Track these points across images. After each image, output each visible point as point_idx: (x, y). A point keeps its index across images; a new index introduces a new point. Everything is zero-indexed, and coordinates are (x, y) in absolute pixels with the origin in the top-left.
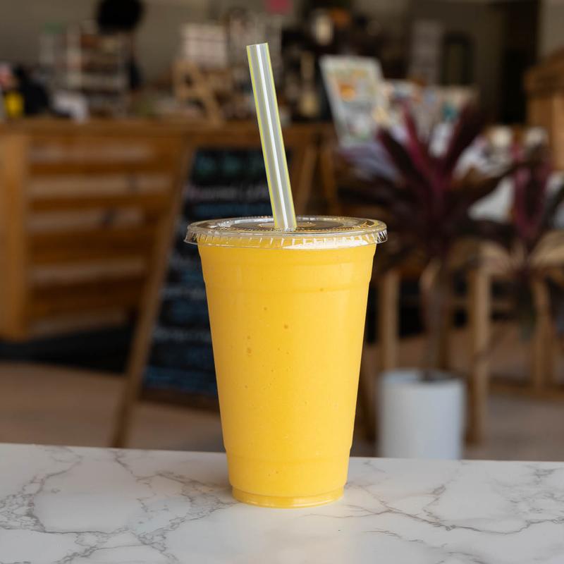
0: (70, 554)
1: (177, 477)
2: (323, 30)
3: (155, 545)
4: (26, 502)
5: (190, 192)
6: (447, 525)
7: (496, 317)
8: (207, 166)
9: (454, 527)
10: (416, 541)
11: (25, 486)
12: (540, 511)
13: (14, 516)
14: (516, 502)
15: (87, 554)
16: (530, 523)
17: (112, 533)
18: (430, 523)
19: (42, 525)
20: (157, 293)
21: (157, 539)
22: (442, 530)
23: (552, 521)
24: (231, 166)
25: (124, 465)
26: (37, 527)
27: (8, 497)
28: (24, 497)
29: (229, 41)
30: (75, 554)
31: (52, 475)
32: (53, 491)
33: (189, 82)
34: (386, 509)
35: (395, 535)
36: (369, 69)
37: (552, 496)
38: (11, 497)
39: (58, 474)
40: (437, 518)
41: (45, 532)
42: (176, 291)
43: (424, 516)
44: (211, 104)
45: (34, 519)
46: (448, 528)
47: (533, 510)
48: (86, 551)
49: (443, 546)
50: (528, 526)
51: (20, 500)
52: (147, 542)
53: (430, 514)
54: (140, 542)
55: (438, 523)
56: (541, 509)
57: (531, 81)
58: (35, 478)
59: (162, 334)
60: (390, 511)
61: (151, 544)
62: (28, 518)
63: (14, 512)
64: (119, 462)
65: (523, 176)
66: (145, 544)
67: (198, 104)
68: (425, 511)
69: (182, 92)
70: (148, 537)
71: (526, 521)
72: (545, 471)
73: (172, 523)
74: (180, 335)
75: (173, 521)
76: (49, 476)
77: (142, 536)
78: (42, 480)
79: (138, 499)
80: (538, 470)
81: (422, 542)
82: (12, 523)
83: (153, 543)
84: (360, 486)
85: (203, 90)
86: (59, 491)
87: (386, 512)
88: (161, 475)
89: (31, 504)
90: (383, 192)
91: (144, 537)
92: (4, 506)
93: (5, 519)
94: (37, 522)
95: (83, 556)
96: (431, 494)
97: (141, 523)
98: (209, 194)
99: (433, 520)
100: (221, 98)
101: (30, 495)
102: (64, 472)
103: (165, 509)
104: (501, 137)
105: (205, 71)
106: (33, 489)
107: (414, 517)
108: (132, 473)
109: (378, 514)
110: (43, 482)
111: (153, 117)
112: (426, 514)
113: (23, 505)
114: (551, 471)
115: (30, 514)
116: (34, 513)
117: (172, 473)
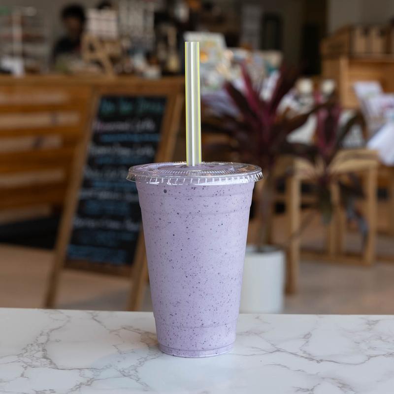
0: (79, 383)
1: (135, 330)
2: (182, 12)
3: (132, 377)
4: (41, 349)
5: (97, 126)
6: (317, 359)
7: (304, 207)
8: (109, 108)
9: (321, 360)
10: (300, 370)
11: (37, 337)
12: (374, 348)
13: (35, 358)
14: (359, 343)
15: (89, 383)
16: (370, 357)
17: (102, 369)
18: (306, 358)
19: (55, 364)
20: (75, 194)
21: (132, 372)
22: (314, 363)
23: (384, 355)
24: (125, 108)
25: (99, 322)
26: (53, 366)
27: (28, 345)
28: (38, 345)
29: (118, 20)
30: (81, 384)
31: (53, 330)
32: (57, 341)
33: (92, 48)
34: (276, 349)
35: (285, 367)
36: (217, 40)
37: (380, 338)
38: (30, 346)
39: (57, 329)
40: (309, 355)
41: (58, 369)
42: (89, 193)
43: (301, 353)
44: (107, 63)
45: (49, 360)
46: (318, 362)
47: (370, 348)
48: (88, 381)
49: (317, 374)
50: (369, 359)
51: (36, 347)
52: (125, 374)
53: (305, 352)
54: (122, 375)
55: (310, 358)
56: (376, 348)
57: (325, 48)
58: (43, 332)
59: (79, 223)
60: (278, 350)
61: (129, 376)
62: (45, 360)
63: (35, 355)
64: (95, 320)
65: (323, 114)
66: (125, 376)
67: (98, 63)
68: (301, 350)
69: (87, 55)
70: (126, 371)
71: (367, 356)
72: (374, 321)
73: (140, 362)
74: (91, 224)
75: (140, 360)
76: (52, 330)
77: (122, 370)
78: (48, 333)
79: (114, 345)
80: (369, 321)
81: (303, 371)
82: (34, 363)
83: (130, 375)
84: (256, 334)
85: (102, 55)
86: (60, 340)
87: (276, 351)
88: (124, 328)
89: (44, 350)
90: (229, 126)
91: (123, 371)
92: (27, 352)
93: (30, 361)
94: (51, 362)
95: (86, 385)
96: (303, 338)
97: (119, 362)
98: (110, 127)
99: (307, 356)
100: (114, 60)
101: (42, 344)
102: (60, 327)
103: (132, 352)
104: (305, 86)
105: (102, 41)
106: (43, 339)
107: (295, 354)
108: (105, 327)
109: (271, 353)
110: (48, 335)
111: (68, 73)
112: (302, 352)
113: (39, 351)
114: (377, 321)
115: (45, 357)
116: (47, 356)
117: (132, 327)
